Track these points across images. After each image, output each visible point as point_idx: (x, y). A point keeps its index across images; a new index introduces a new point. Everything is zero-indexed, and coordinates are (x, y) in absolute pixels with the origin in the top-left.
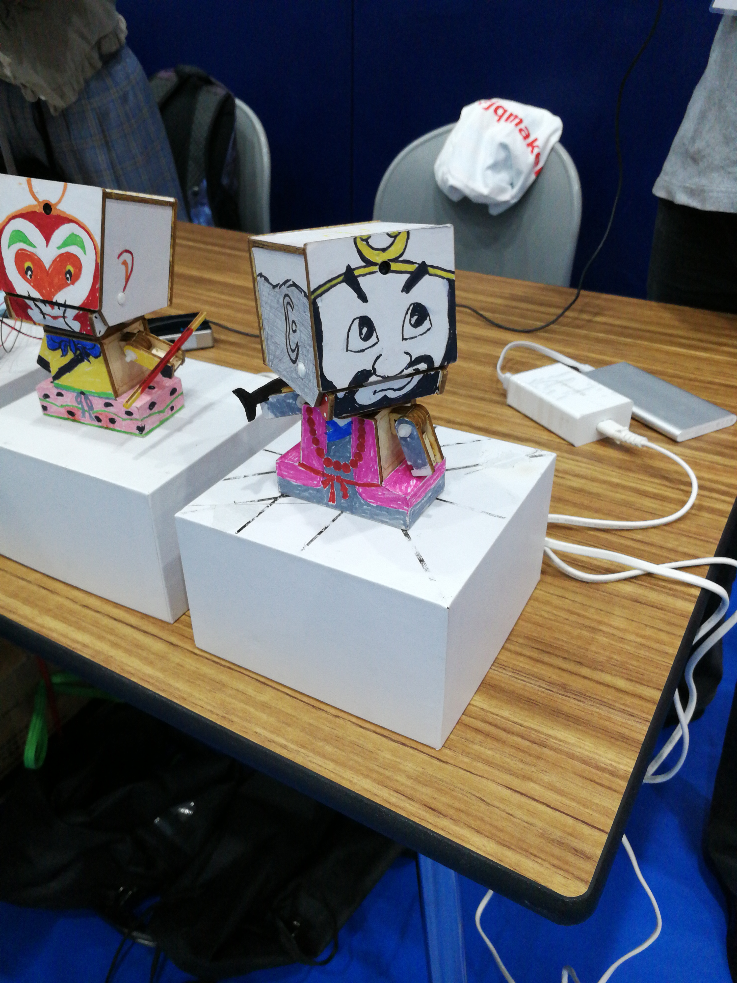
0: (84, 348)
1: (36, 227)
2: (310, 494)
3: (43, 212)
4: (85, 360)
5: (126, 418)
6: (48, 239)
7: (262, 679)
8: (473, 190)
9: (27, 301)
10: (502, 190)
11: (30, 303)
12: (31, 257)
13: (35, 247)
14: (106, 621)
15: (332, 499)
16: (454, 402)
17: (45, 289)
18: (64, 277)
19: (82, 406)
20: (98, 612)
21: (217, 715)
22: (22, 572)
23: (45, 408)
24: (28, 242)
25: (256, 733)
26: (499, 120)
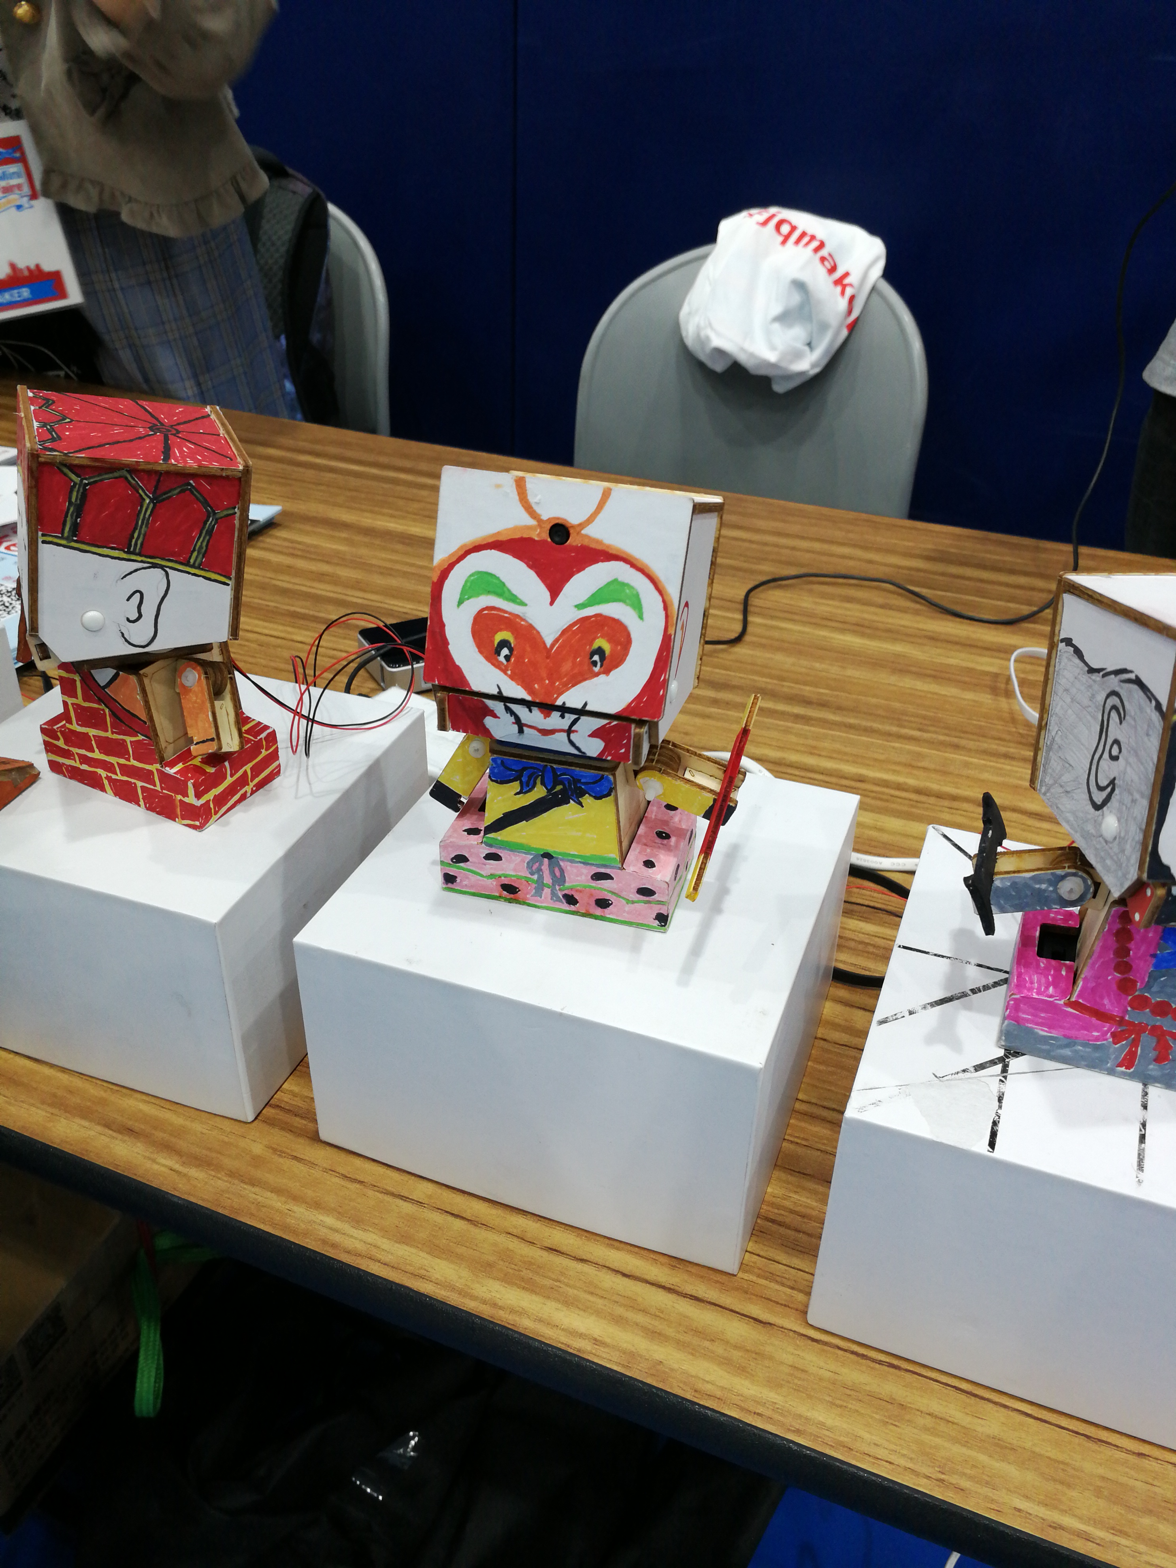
0: (577, 781)
1: (530, 567)
2: (1076, 1051)
3: (549, 540)
4: (571, 800)
5: (636, 900)
6: (555, 592)
7: (964, 1386)
8: (752, 355)
9: (490, 703)
10: (797, 355)
11: (498, 707)
12: (511, 622)
13: (523, 604)
14: (609, 1281)
15: (1129, 1061)
16: (967, 765)
17: (541, 681)
18: (586, 660)
19: (541, 878)
20: (582, 1260)
21: (928, 1478)
22: (392, 1180)
23: (449, 879)
24: (507, 594)
25: (1019, 1510)
26: (784, 242)
